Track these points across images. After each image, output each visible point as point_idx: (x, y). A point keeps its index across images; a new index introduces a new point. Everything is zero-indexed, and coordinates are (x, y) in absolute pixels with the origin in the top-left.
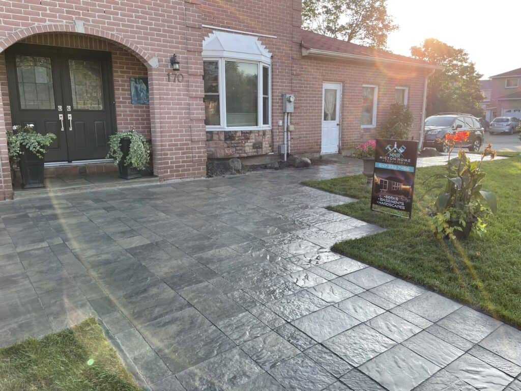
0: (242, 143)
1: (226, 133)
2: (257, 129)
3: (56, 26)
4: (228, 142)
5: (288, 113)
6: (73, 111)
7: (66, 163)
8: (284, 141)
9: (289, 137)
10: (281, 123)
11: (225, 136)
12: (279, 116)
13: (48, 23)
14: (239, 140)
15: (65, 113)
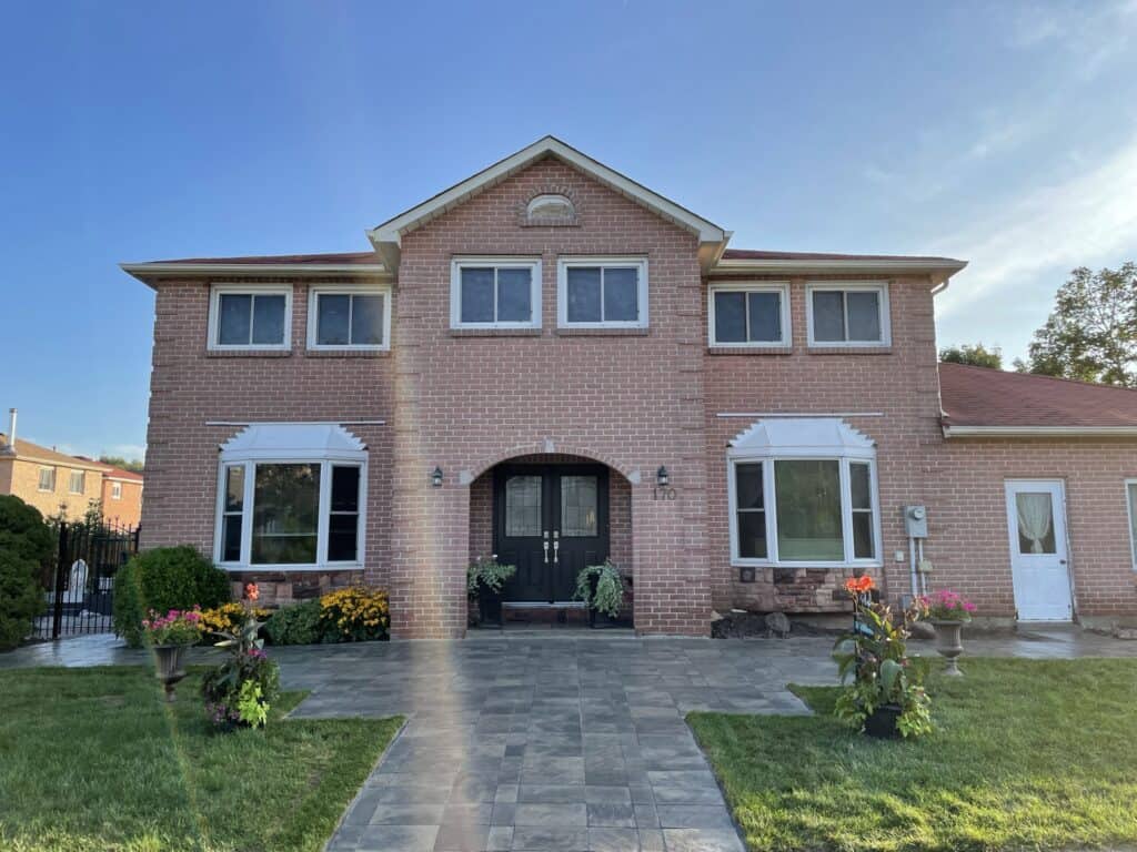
0: (809, 588)
1: (776, 570)
2: (840, 566)
3: (525, 449)
4: (780, 586)
5: (916, 539)
6: (561, 538)
7: (546, 604)
8: (911, 590)
9: (924, 582)
10: (900, 556)
11: (774, 575)
12: (896, 544)
13: (518, 447)
14: (801, 583)
15: (551, 540)
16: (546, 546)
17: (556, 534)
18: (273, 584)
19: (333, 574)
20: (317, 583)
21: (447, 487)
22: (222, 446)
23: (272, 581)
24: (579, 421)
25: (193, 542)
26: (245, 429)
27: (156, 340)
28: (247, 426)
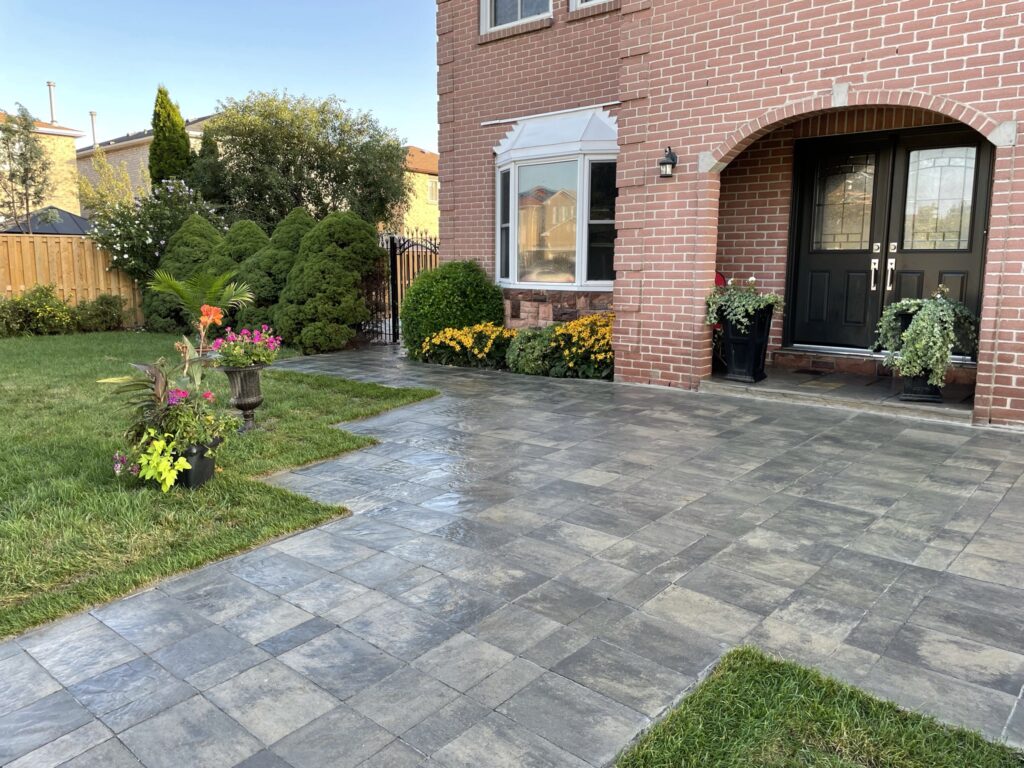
6: (901, 252)
15: (885, 256)
16: (875, 264)
17: (893, 247)
18: (536, 304)
19: (592, 296)
20: (575, 305)
21: (681, 178)
22: (496, 149)
23: (535, 300)
24: (899, 39)
25: (477, 256)
26: (513, 126)
27: (439, 35)
28: (515, 122)
